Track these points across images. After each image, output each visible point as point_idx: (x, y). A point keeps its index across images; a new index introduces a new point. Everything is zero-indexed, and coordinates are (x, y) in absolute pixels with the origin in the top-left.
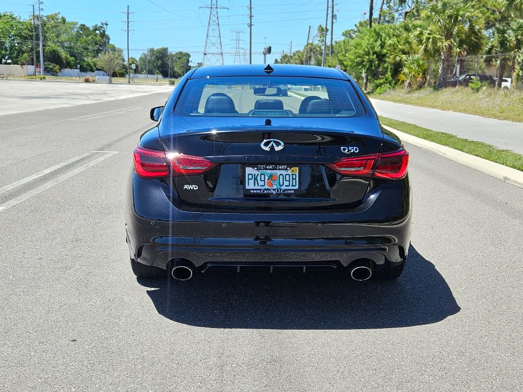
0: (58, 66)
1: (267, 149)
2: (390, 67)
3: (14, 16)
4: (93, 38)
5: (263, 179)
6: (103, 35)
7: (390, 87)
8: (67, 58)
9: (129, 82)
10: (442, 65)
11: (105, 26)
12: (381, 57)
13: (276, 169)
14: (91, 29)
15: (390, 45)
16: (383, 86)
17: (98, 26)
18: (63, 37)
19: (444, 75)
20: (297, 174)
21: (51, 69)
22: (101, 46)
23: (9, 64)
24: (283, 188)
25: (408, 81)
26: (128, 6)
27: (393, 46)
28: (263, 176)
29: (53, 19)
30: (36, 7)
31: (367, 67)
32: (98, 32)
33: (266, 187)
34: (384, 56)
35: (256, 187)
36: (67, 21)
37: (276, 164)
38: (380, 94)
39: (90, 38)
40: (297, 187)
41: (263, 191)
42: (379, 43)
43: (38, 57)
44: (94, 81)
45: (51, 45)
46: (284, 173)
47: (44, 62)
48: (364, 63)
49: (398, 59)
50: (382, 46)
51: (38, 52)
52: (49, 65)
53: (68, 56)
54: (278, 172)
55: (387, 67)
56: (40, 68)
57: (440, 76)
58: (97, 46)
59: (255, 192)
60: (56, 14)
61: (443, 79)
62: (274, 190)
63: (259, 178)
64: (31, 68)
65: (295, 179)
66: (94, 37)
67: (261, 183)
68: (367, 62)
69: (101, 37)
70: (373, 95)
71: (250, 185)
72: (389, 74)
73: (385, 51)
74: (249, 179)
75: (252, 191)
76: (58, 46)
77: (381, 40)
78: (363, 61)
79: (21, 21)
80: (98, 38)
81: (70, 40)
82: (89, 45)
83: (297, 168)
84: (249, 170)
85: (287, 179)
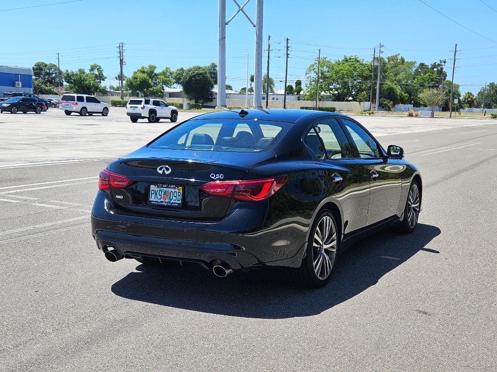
0: (392, 102)
1: (161, 172)
3: (358, 59)
4: (429, 75)
5: (160, 194)
6: (441, 72)
8: (402, 95)
9: (451, 116)
11: (443, 64)
13: (168, 187)
14: (430, 67)
17: (437, 64)
18: (401, 76)
20: (181, 192)
21: (386, 104)
22: (437, 82)
23: (351, 101)
24: (172, 201)
26: (456, 45)
28: (160, 192)
29: (393, 60)
30: (377, 50)
32: (435, 69)
33: (162, 200)
35: (156, 200)
36: (405, 61)
37: (168, 184)
39: (427, 75)
40: (180, 202)
41: (159, 203)
43: (374, 94)
44: (417, 116)
45: (388, 83)
46: (173, 190)
47: (379, 98)
51: (375, 90)
52: (385, 101)
53: (403, 93)
54: (170, 190)
56: (375, 104)
58: (433, 82)
59: (154, 203)
60: (396, 56)
62: (166, 202)
63: (158, 193)
64: (367, 104)
65: (180, 195)
66: (431, 74)
67: (159, 197)
69: (437, 74)
71: (152, 198)
74: (152, 194)
75: (152, 203)
76: (395, 84)
79: (364, 63)
80: (435, 75)
81: (407, 78)
82: (425, 82)
83: (181, 188)
84: (153, 187)
85: (175, 195)
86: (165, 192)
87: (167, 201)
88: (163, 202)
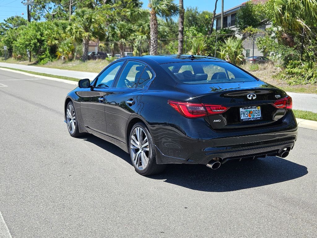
1: (250, 98)
2: (48, 48)
5: (247, 114)
7: (49, 60)
10: (84, 47)
12: (41, 42)
13: (251, 108)
15: (47, 35)
16: (45, 59)
19: (86, 53)
20: (260, 110)
24: (255, 117)
25: (63, 56)
27: (49, 35)
28: (247, 112)
31: (33, 47)
33: (248, 117)
34: (43, 41)
35: (245, 118)
37: (252, 106)
38: (44, 64)
40: (260, 116)
42: (39, 33)
46: (255, 109)
48: (31, 45)
49: (53, 43)
50: (42, 35)
54: (253, 109)
55: (46, 48)
57: (84, 53)
61: (86, 55)
63: (245, 113)
65: (259, 112)
67: (246, 116)
68: (33, 44)
70: (39, 65)
71: (242, 117)
72: (48, 52)
73: (43, 38)
74: (241, 114)
75: (244, 120)
77: (40, 31)
78: (30, 43)
83: (260, 107)
84: (241, 110)
85: (256, 113)
86: (250, 112)
87: (252, 117)
88: (249, 118)
